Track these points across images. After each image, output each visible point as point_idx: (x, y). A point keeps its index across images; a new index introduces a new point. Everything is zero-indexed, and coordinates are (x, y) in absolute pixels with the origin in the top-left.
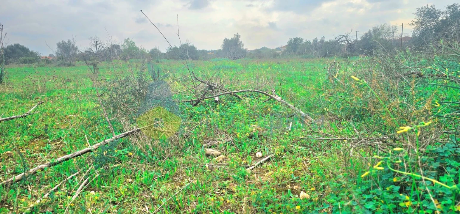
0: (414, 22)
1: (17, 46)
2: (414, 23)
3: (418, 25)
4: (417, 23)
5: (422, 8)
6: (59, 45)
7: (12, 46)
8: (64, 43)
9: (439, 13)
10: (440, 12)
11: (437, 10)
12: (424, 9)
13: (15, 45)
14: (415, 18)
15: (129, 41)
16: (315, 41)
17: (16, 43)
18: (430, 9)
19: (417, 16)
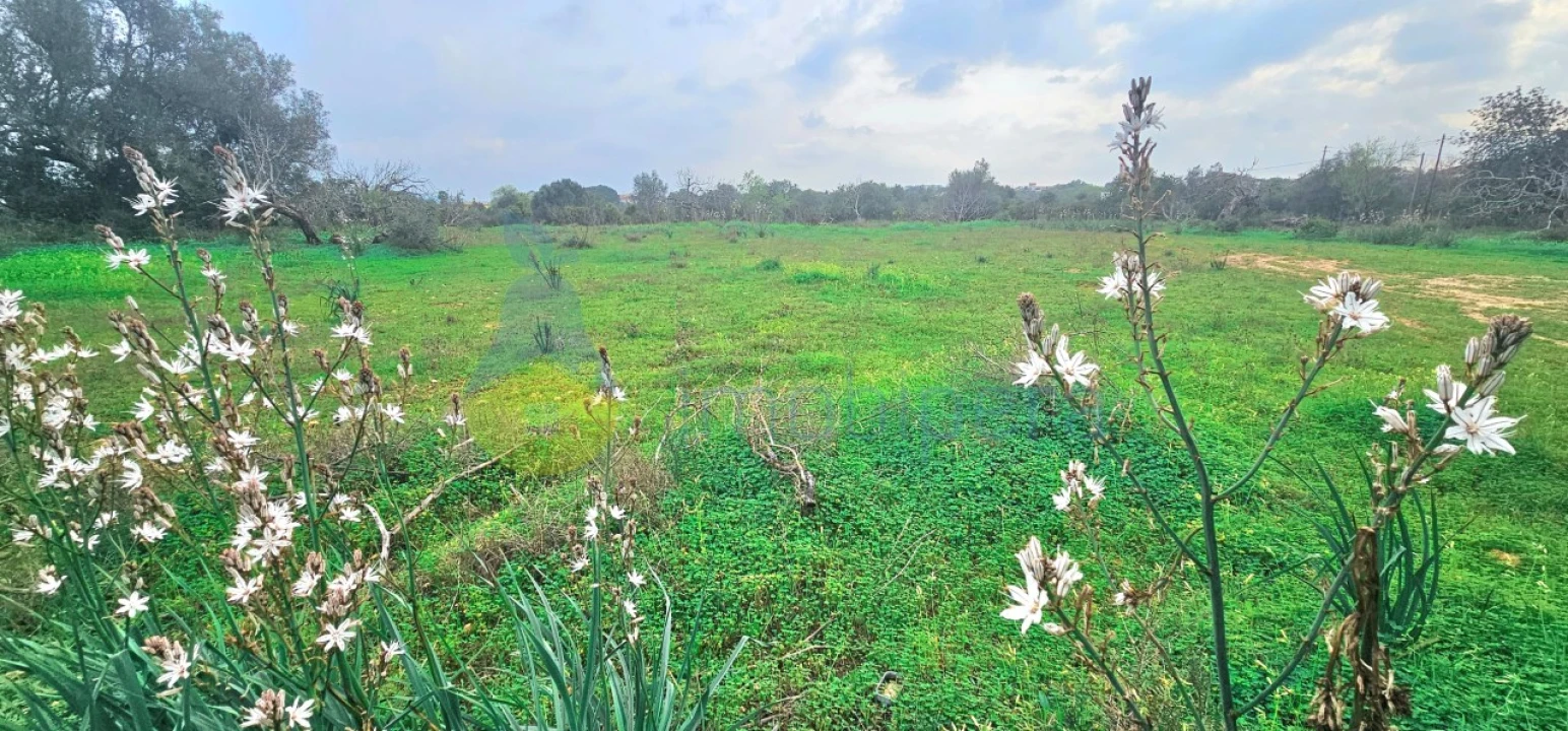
0: (1467, 134)
1: (567, 182)
2: (1467, 139)
3: (1480, 143)
4: (1478, 138)
5: (1501, 97)
6: (637, 182)
7: (558, 183)
8: (644, 176)
9: (1552, 111)
10: (1559, 107)
11: (1547, 102)
12: (1506, 100)
13: (563, 180)
14: (1474, 124)
15: (753, 176)
16: (1193, 174)
17: (566, 178)
18: (1526, 100)
19: (1480, 120)
